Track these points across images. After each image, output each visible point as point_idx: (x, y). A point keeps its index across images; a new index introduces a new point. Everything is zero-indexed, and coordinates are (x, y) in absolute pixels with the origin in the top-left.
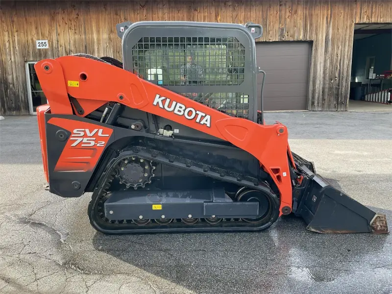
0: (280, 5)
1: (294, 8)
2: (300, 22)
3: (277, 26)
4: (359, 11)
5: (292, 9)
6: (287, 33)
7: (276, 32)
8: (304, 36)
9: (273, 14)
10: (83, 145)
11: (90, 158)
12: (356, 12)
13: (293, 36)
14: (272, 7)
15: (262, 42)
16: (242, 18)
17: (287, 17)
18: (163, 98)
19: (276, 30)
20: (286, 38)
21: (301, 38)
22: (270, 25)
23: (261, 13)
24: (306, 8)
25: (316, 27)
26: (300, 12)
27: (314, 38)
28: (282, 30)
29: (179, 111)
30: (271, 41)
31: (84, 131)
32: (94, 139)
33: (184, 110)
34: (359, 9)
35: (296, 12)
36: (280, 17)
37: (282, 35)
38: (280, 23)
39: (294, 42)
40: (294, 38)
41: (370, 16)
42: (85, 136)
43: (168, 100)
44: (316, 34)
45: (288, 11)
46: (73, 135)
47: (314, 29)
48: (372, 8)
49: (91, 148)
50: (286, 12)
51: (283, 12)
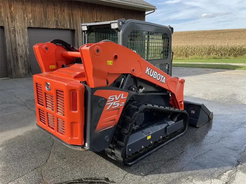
0: (54, 5)
1: (63, 9)
2: (67, 18)
3: (53, 19)
4: (96, 15)
5: (61, 9)
6: (60, 23)
7: (53, 22)
8: (70, 26)
9: (50, 10)
10: (113, 107)
11: (116, 115)
12: (94, 15)
13: (63, 26)
14: (49, 6)
15: (45, 28)
16: (30, 11)
17: (59, 13)
18: (150, 69)
19: (53, 21)
20: (60, 27)
21: (68, 27)
22: (49, 17)
23: (42, 9)
24: (69, 10)
25: (76, 22)
26: (66, 11)
27: (75, 28)
28: (57, 21)
29: (155, 76)
30: (51, 28)
31: (114, 97)
32: (119, 101)
33: (157, 75)
34: (96, 13)
35: (64, 11)
36: (55, 13)
37: (57, 24)
38: (55, 17)
39: (64, 29)
40: (64, 27)
41: (101, 18)
42: (115, 100)
43: (151, 70)
44: (77, 26)
45: (59, 10)
46: (108, 101)
47: (75, 22)
48: (101, 14)
49: (117, 108)
50: (58, 10)
51: (56, 10)
